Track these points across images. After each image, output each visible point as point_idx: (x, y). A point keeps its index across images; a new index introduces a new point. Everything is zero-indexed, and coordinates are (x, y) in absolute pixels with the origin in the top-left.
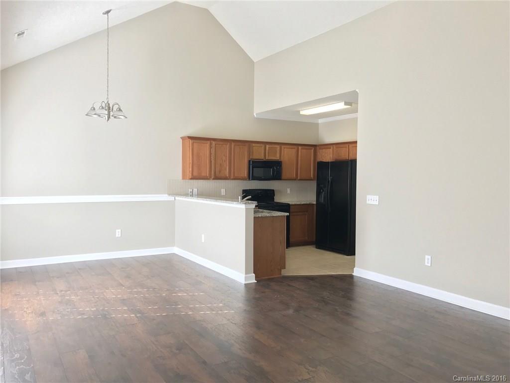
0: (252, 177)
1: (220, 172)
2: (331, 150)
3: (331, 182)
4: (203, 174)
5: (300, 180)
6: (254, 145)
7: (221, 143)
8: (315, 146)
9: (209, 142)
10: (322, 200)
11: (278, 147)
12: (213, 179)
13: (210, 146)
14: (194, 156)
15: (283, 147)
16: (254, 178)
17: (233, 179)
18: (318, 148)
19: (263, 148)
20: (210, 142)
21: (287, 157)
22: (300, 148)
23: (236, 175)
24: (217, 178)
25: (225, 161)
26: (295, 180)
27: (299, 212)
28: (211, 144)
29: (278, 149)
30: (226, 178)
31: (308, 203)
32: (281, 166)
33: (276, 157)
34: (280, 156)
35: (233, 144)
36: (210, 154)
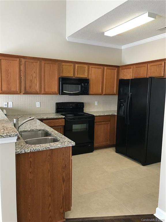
0: (62, 92)
1: (30, 87)
2: (131, 70)
3: (131, 98)
4: (13, 89)
5: (104, 95)
6: (63, 64)
7: (32, 61)
8: (118, 67)
9: (18, 59)
10: (122, 113)
11: (86, 66)
12: (24, 94)
13: (20, 63)
14: (2, 73)
15: (90, 66)
16: (63, 94)
17: (43, 94)
18: (120, 68)
19: (72, 67)
20: (20, 60)
21: (94, 75)
22: (105, 68)
23: (46, 90)
24: (26, 93)
25: (35, 77)
26: (101, 95)
27: (103, 122)
28: (20, 62)
29: (87, 68)
30: (36, 93)
31: (111, 114)
32: (88, 83)
33: (84, 76)
34: (88, 75)
35: (43, 62)
36: (20, 70)
